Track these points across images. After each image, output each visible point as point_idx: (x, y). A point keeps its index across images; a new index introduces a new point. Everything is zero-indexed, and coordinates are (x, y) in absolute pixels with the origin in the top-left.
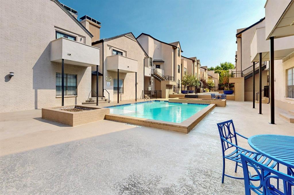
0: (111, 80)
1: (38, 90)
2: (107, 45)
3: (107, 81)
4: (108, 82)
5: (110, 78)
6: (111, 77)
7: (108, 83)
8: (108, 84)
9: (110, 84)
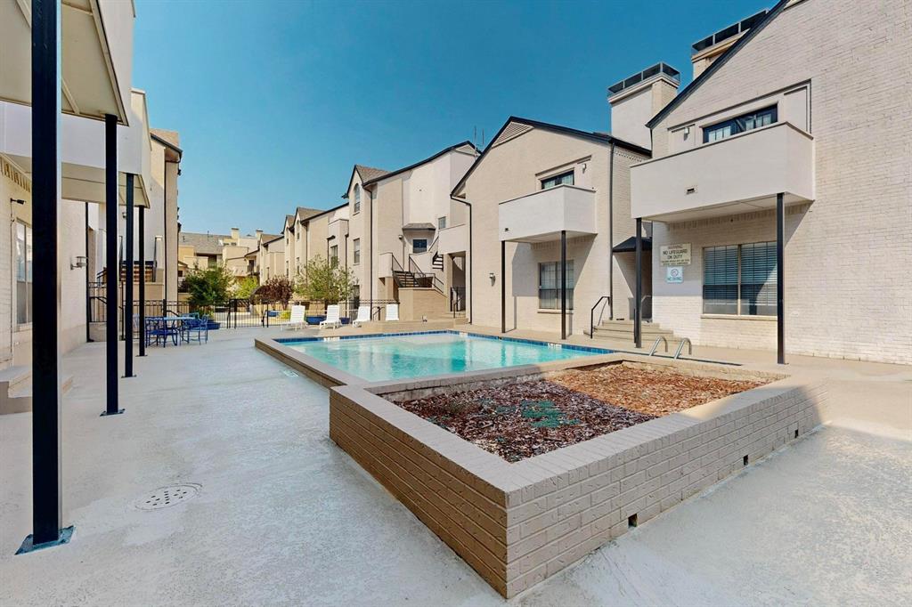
0: (687, 256)
1: (518, 298)
2: (669, 129)
3: (666, 264)
4: (670, 269)
5: (685, 251)
6: (687, 246)
7: (673, 272)
8: (669, 275)
9: (680, 275)
